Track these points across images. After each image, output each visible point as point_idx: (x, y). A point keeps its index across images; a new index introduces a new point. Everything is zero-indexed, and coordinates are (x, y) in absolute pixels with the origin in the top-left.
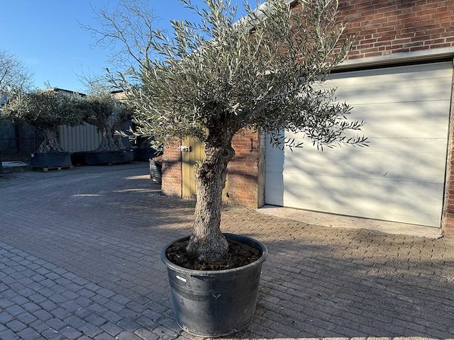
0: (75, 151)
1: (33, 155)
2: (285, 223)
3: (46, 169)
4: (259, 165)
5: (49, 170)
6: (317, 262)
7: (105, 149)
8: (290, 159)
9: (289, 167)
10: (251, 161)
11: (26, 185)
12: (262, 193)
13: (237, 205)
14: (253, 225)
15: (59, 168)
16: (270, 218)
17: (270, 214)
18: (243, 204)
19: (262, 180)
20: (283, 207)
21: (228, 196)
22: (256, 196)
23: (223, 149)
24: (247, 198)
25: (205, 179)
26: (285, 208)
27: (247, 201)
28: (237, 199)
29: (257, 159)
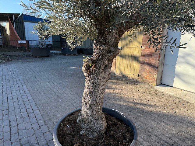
0: (80, 48)
1: (62, 48)
2: (171, 99)
3: (67, 55)
4: (160, 60)
5: (68, 55)
6: (189, 137)
7: (91, 47)
8: (183, 57)
9: (181, 62)
11: (56, 61)
12: (160, 77)
13: (143, 82)
14: (149, 97)
15: (72, 55)
16: (162, 94)
17: (163, 91)
18: (147, 82)
19: (161, 69)
20: (172, 87)
21: (139, 76)
22: (156, 79)
23: (107, 47)
24: (150, 79)
25: (89, 72)
26: (174, 88)
27: (150, 80)
28: (144, 79)
29: (159, 56)
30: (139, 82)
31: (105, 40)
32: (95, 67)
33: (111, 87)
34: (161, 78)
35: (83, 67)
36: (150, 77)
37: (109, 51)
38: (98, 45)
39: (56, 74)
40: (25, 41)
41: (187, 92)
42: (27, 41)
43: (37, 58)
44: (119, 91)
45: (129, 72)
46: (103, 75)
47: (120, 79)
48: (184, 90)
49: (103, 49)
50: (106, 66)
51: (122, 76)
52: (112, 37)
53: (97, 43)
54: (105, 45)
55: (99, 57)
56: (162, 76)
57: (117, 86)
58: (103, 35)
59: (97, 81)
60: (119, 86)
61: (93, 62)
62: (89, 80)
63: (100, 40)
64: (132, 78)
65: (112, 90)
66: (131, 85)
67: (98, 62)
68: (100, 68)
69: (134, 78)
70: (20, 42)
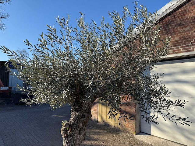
4: (136, 109)
10: (131, 107)
12: (138, 126)
13: (124, 131)
16: (141, 143)
17: (142, 140)
18: (128, 131)
19: (138, 118)
20: (151, 135)
21: (119, 124)
22: (135, 127)
23: (81, 113)
24: (130, 127)
25: (66, 135)
26: (152, 136)
27: (130, 129)
28: (125, 127)
29: (135, 105)
30: (121, 131)
31: (80, 107)
32: (71, 131)
33: (93, 139)
34: (140, 126)
35: (62, 130)
36: (129, 126)
37: (83, 116)
38: (74, 111)
39: (37, 125)
40: (8, 87)
41: (164, 140)
42: (10, 88)
43: (18, 105)
44: (101, 142)
45: (111, 120)
46: (78, 137)
47: (102, 128)
48: (161, 138)
49: (78, 115)
50: (81, 129)
51: (104, 124)
52: (85, 105)
53: (74, 109)
54: (80, 112)
55: (75, 121)
56: (140, 124)
57: (100, 137)
58: (79, 103)
59: (73, 143)
60: (101, 137)
61: (70, 126)
62: (66, 143)
63: (76, 107)
64: (114, 126)
65: (94, 141)
66: (113, 134)
67: (74, 126)
68: (76, 131)
69: (116, 127)
70: (2, 88)
